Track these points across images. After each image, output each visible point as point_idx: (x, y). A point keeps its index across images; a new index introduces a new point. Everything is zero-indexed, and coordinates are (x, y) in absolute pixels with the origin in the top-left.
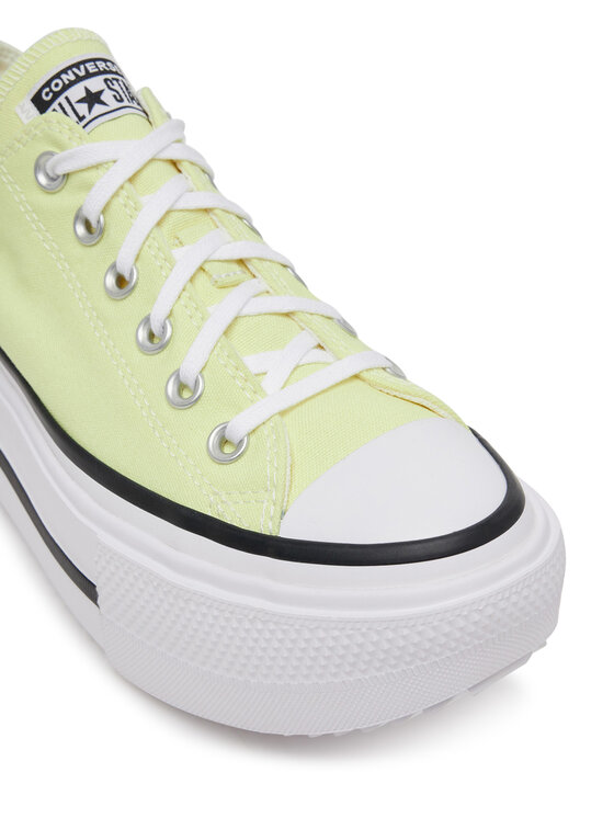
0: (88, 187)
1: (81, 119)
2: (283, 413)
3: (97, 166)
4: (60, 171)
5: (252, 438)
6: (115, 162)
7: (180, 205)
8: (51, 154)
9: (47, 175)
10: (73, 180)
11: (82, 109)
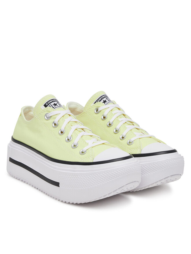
0: (55, 118)
1: (53, 108)
2: (92, 147)
3: (56, 115)
4: (50, 116)
5: (87, 151)
6: (60, 114)
7: (72, 120)
8: (48, 113)
9: (47, 117)
10: (52, 117)
11: (54, 106)
